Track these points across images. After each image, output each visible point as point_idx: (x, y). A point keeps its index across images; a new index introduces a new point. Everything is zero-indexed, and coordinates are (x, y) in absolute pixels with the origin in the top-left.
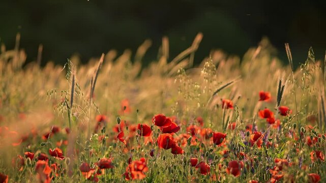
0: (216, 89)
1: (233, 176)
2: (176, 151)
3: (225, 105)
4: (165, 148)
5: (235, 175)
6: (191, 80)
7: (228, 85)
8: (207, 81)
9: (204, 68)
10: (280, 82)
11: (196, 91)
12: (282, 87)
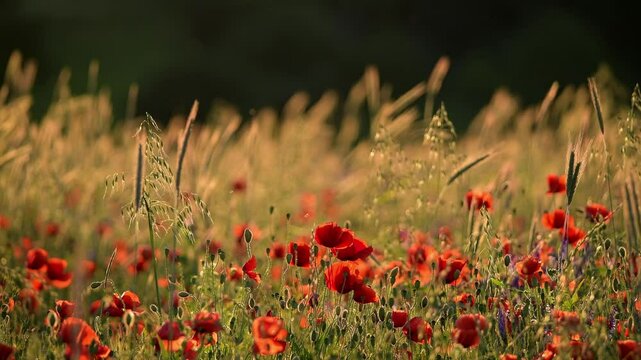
0: (455, 171)
1: (461, 346)
2: (364, 296)
3: (474, 202)
4: (339, 291)
5: (466, 345)
6: (403, 152)
7: (478, 161)
8: (436, 154)
9: (431, 129)
10: (573, 155)
11: (414, 176)
12: (575, 165)
